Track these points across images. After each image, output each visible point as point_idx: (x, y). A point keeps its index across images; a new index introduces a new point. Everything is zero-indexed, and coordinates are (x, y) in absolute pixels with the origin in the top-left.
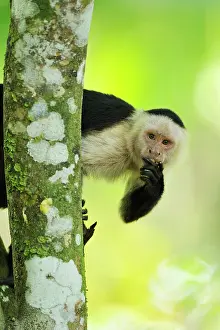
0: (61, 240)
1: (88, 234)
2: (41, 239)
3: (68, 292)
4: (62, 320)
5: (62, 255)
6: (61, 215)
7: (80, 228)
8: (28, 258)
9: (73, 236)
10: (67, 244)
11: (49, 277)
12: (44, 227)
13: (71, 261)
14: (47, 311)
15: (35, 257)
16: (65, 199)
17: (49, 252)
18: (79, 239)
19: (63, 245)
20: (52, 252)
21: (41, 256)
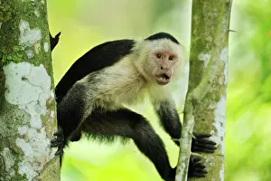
0: (32, 48)
1: (54, 42)
2: (16, 48)
3: (40, 91)
4: (36, 114)
5: (34, 61)
6: (32, 28)
7: (47, 38)
8: (6, 64)
9: (42, 44)
10: (37, 52)
11: (23, 79)
12: (18, 38)
13: (42, 65)
14: (24, 107)
15: (12, 63)
16: (34, 14)
17: (23, 58)
18: (47, 46)
19: (34, 52)
20: (25, 59)
21: (16, 62)
